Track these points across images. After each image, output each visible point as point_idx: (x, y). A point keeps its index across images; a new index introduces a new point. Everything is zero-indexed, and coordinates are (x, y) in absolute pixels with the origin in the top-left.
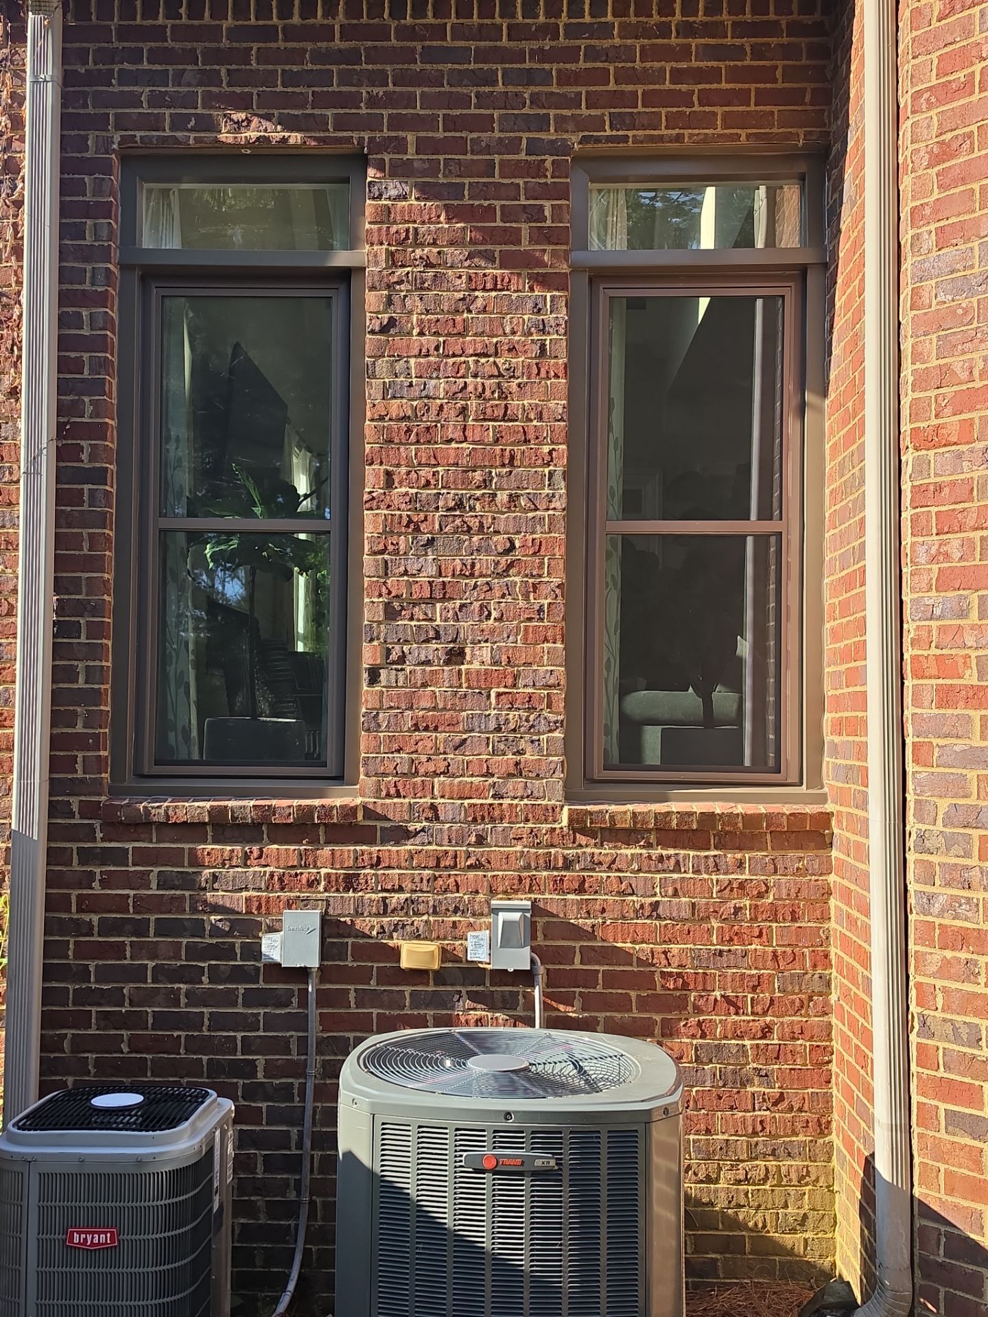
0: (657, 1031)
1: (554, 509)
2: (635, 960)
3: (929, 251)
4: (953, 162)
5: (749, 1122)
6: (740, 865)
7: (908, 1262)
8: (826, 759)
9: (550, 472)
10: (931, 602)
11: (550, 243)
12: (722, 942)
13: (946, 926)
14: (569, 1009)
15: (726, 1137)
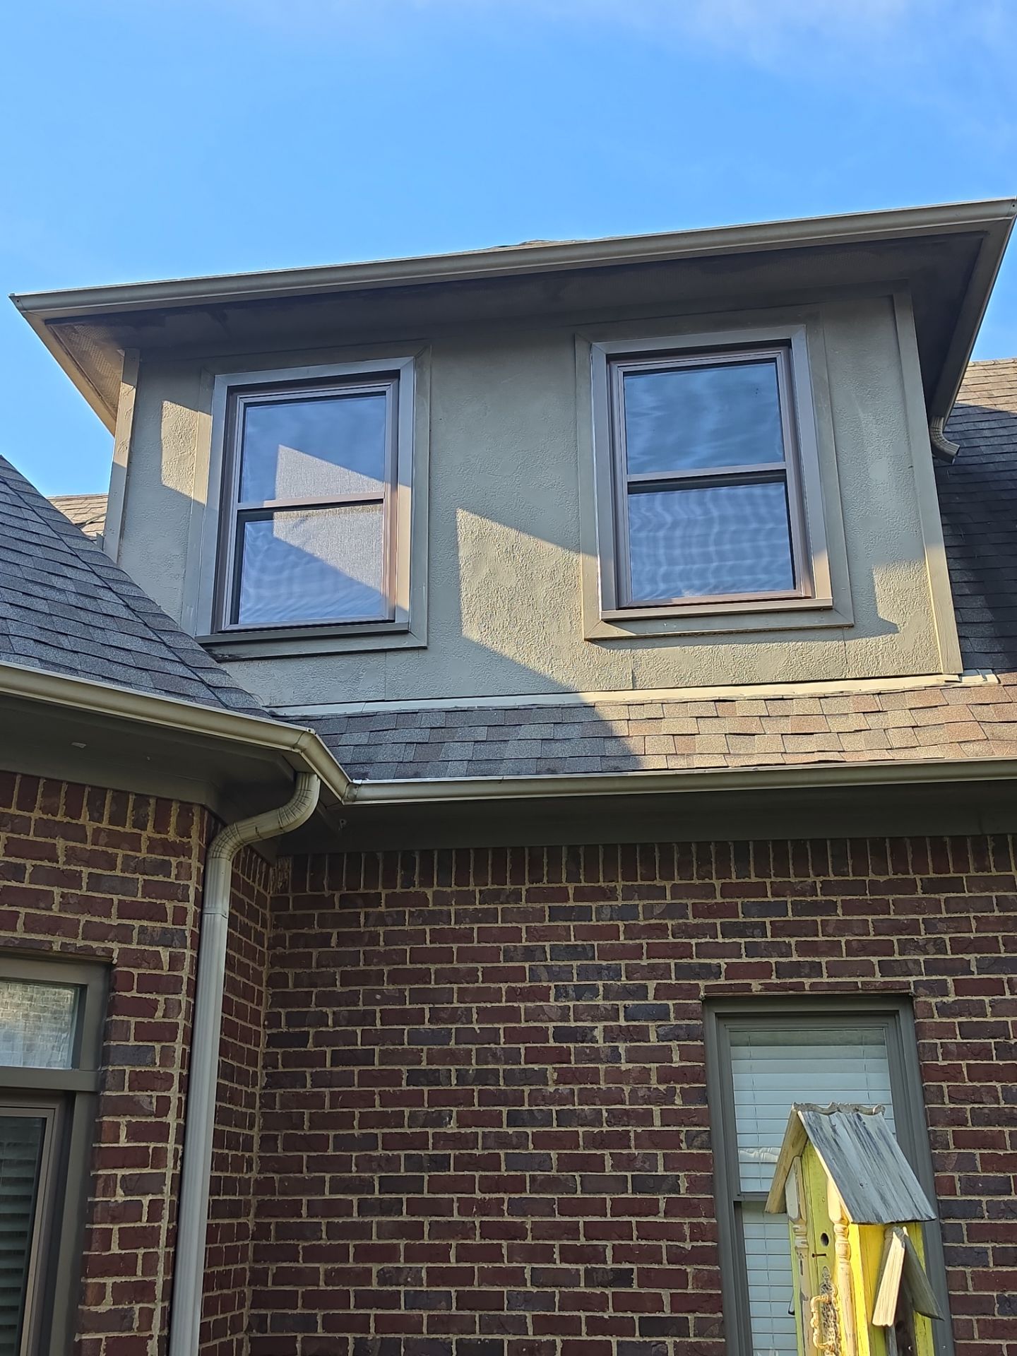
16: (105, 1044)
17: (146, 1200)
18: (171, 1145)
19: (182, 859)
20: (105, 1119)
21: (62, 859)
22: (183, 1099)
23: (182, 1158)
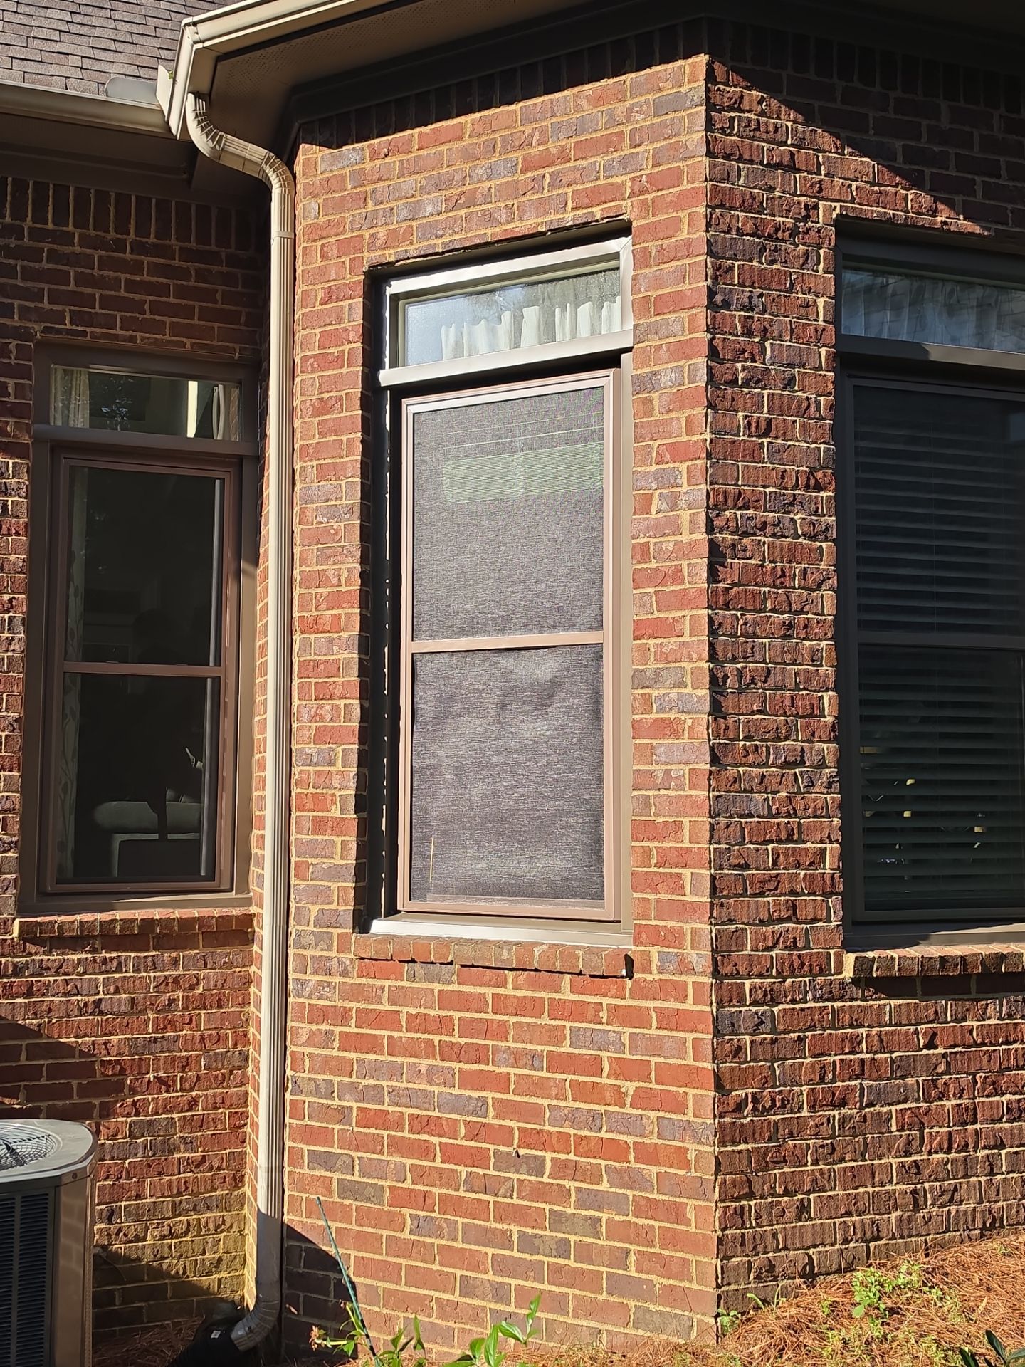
0: (96, 1113)
1: (13, 651)
2: (77, 1053)
3: (312, 481)
4: (329, 417)
5: (175, 1184)
6: (175, 962)
7: (277, 1276)
8: (252, 868)
9: (9, 618)
10: (310, 752)
11: (13, 416)
12: (157, 1031)
13: (313, 1005)
14: (14, 1101)
15: (153, 1200)
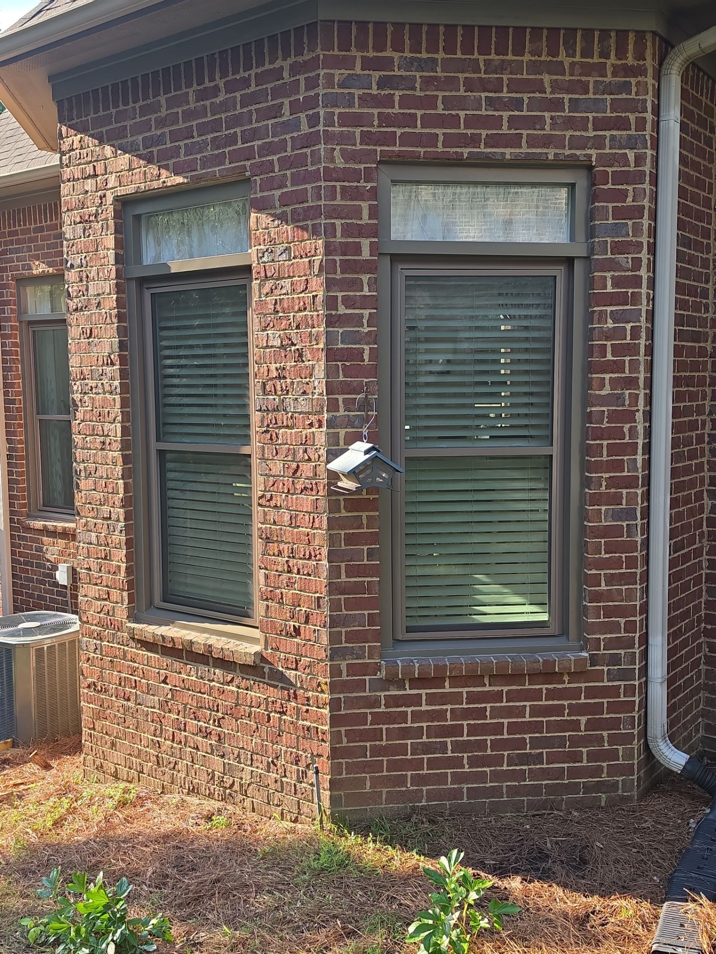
16: (592, 224)
17: (628, 326)
18: (644, 290)
19: (640, 78)
20: (595, 274)
21: (548, 90)
22: (652, 259)
23: (653, 299)
